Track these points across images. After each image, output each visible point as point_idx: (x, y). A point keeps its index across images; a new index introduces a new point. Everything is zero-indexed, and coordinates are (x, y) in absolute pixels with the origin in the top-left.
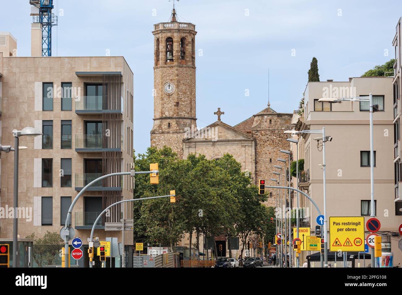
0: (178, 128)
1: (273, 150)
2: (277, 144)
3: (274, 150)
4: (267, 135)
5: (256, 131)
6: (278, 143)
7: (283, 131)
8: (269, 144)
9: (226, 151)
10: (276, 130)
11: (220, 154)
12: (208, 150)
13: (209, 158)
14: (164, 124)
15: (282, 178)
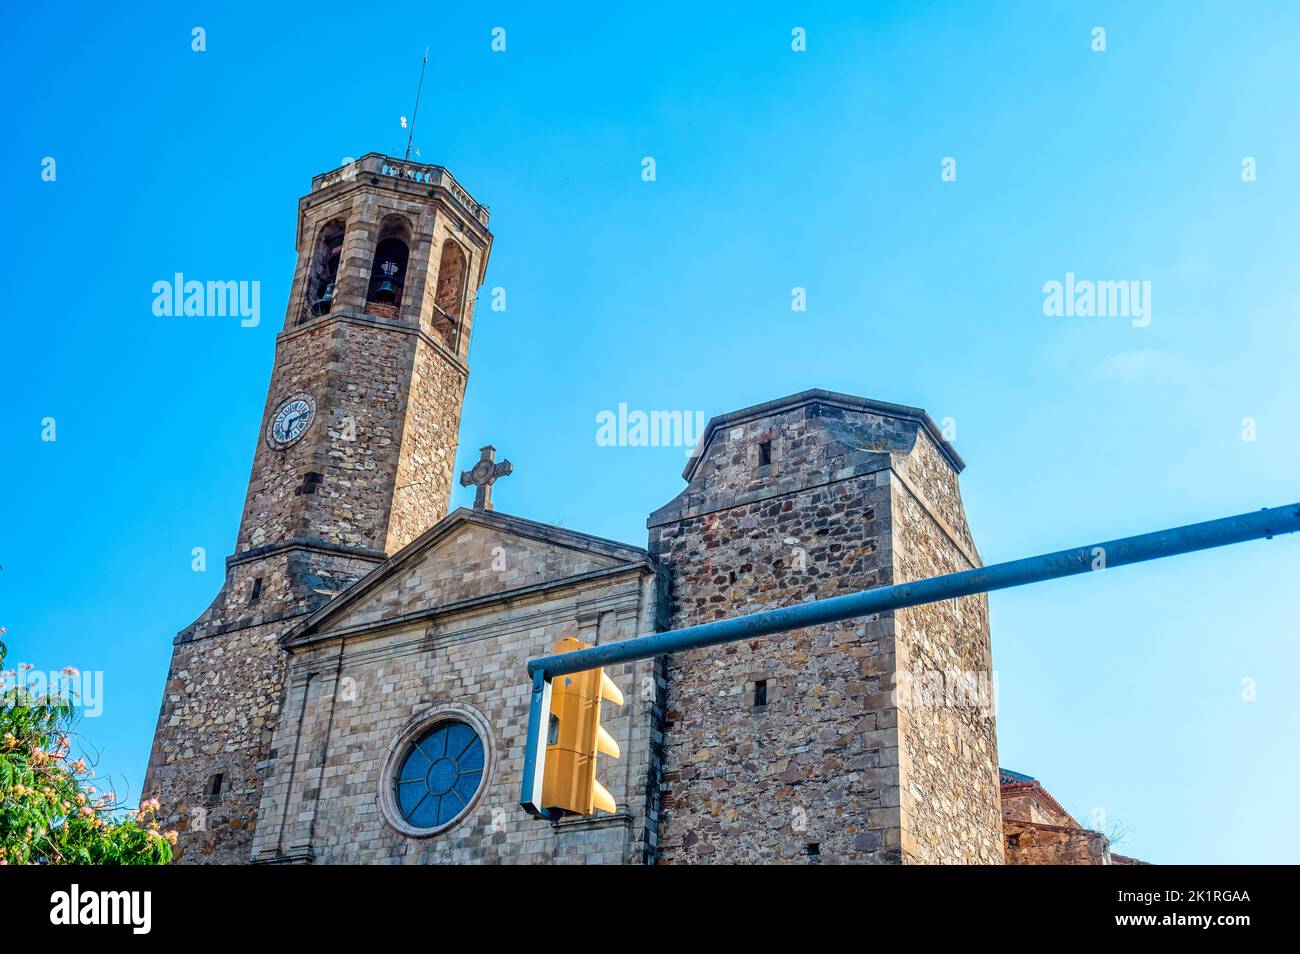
0: (290, 597)
4: (741, 533)
5: (675, 528)
6: (813, 572)
7: (842, 490)
8: (752, 591)
9: (492, 669)
10: (801, 496)
11: (457, 691)
12: (395, 678)
13: (397, 722)
14: (236, 587)
15: (840, 809)
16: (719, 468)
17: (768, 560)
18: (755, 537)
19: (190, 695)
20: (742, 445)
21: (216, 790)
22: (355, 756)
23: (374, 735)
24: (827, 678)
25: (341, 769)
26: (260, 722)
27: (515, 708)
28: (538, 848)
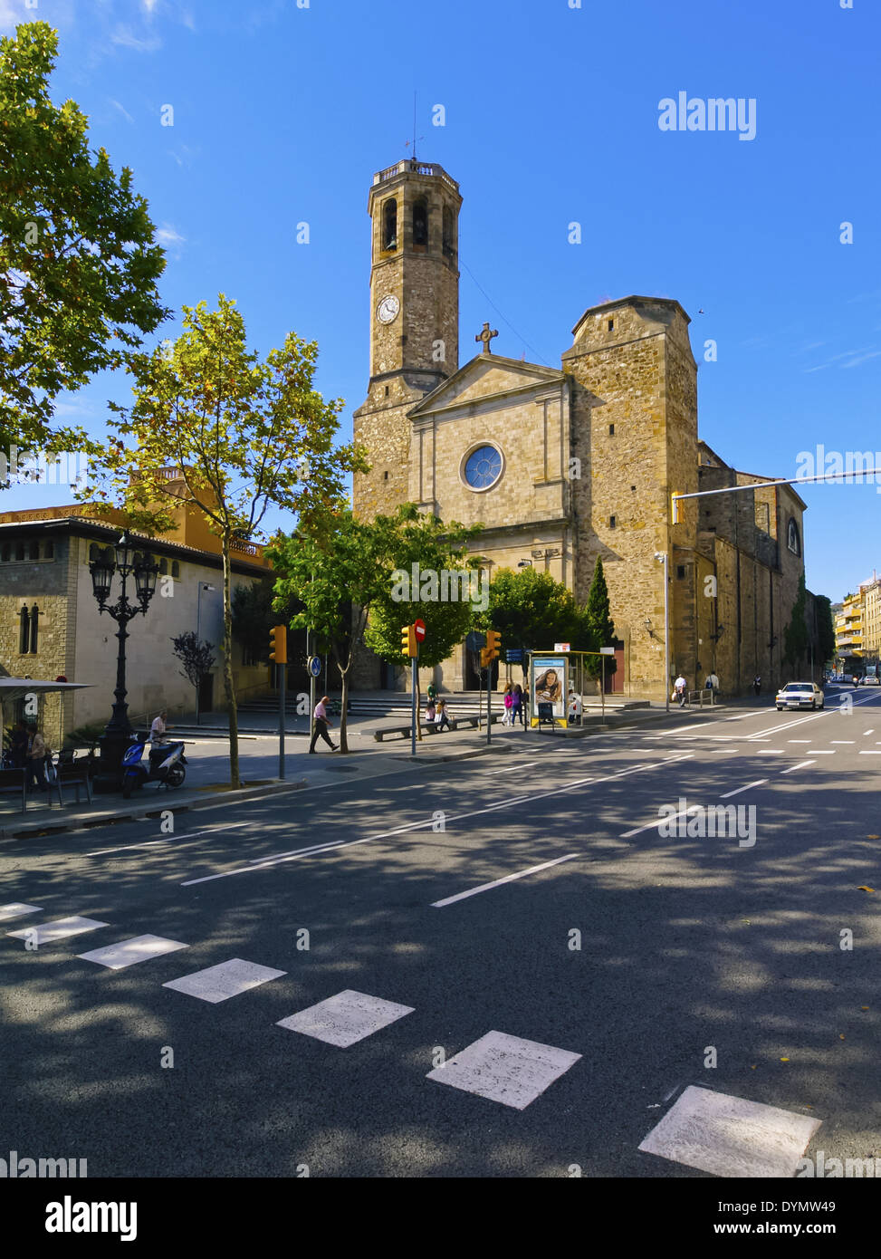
0: (403, 394)
1: (616, 400)
2: (630, 382)
3: (622, 398)
4: (602, 362)
5: (574, 360)
6: (632, 378)
7: (645, 343)
8: (607, 388)
9: (501, 424)
10: (628, 345)
11: (487, 434)
12: (459, 429)
13: (463, 447)
14: (377, 391)
15: (643, 473)
16: (591, 332)
17: (613, 373)
18: (608, 363)
20: (601, 322)
21: (386, 478)
22: (446, 462)
23: (453, 453)
24: (639, 423)
25: (441, 468)
26: (400, 449)
27: (512, 440)
28: (527, 494)
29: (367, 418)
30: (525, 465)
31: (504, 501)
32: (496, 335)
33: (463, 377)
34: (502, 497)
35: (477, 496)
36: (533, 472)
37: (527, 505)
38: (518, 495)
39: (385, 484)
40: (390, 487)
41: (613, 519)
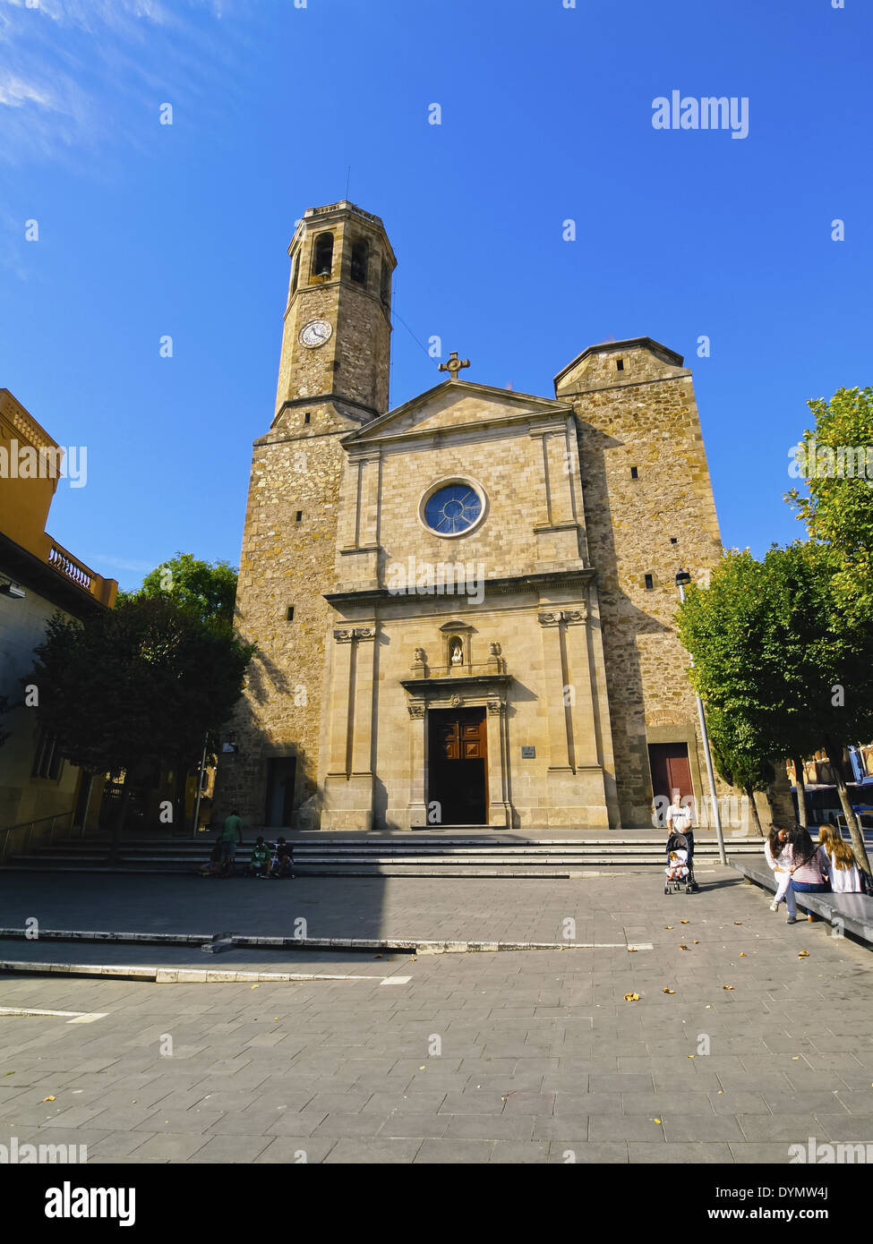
0: (332, 423)
1: (637, 441)
2: (652, 423)
3: (645, 440)
4: (612, 401)
5: (574, 397)
6: (655, 419)
7: (667, 384)
8: (622, 428)
9: (480, 458)
10: (645, 385)
11: (459, 469)
12: (418, 462)
13: (423, 483)
14: (293, 417)
15: (686, 523)
16: (594, 369)
17: (630, 413)
18: (621, 403)
19: (270, 471)
20: (607, 361)
21: (299, 519)
22: (398, 500)
23: (407, 490)
24: (670, 467)
25: (389, 507)
26: (323, 485)
27: (497, 477)
28: (523, 541)
29: (274, 447)
30: (518, 507)
31: (488, 549)
32: (468, 366)
33: (425, 405)
34: (485, 545)
35: (445, 543)
36: (532, 515)
37: (523, 555)
38: (510, 543)
39: (296, 527)
40: (302, 530)
41: (648, 578)
